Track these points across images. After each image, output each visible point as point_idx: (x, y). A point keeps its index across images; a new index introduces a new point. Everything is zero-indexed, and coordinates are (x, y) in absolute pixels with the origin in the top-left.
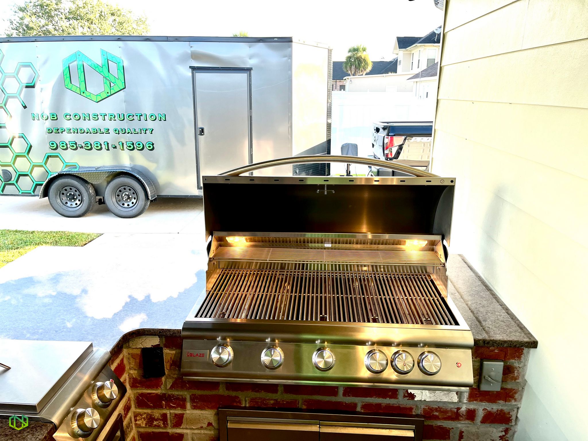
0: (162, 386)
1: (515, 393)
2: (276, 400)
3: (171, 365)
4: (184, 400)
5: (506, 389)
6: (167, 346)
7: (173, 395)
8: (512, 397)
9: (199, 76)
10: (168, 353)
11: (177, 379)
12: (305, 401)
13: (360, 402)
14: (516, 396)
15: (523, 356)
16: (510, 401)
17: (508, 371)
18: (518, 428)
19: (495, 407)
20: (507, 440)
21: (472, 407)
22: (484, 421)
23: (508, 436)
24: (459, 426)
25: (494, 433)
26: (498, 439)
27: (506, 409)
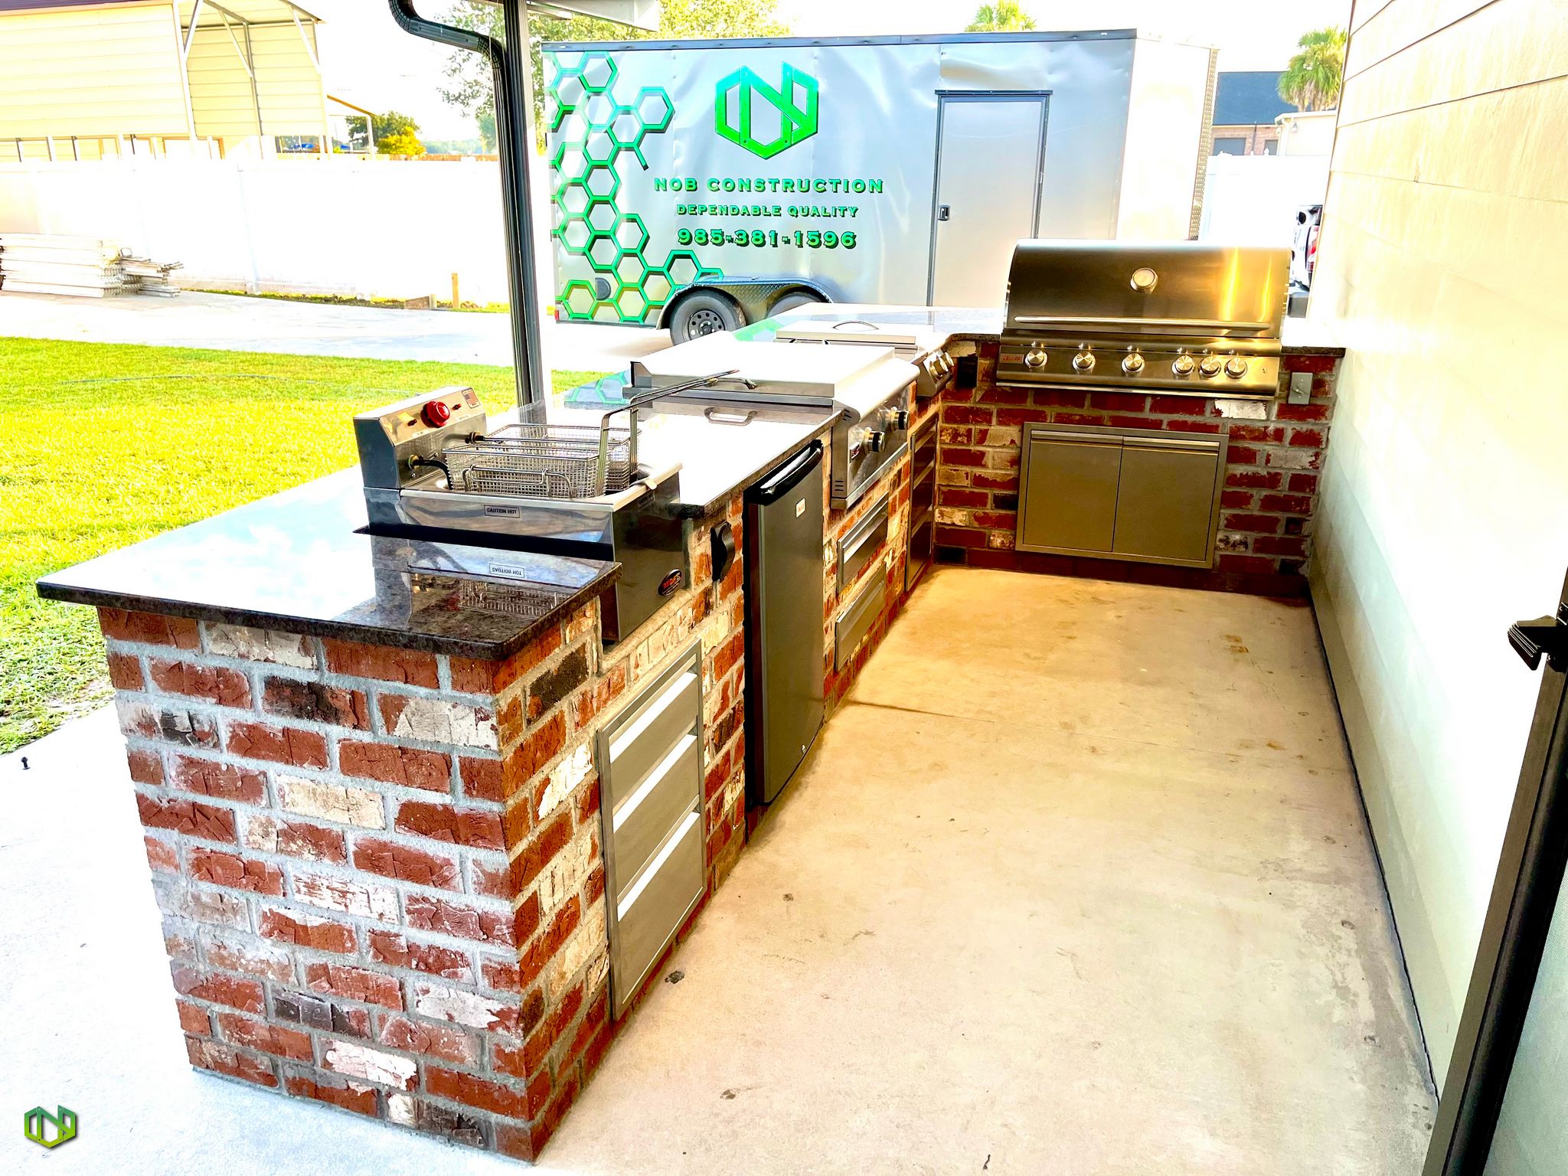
0: (972, 399)
1: (1326, 410)
2: (1082, 415)
3: (983, 376)
4: (990, 414)
5: (1316, 405)
6: (983, 356)
7: (981, 409)
8: (1323, 414)
9: (952, 108)
10: (983, 363)
11: (986, 392)
12: (1111, 418)
13: (1166, 418)
14: (1327, 414)
15: (1334, 368)
16: (1320, 419)
17: (1318, 386)
18: (1329, 452)
19: (1304, 427)
20: (1317, 468)
21: (1280, 426)
22: (1293, 442)
23: (1318, 461)
24: (1267, 447)
25: (1303, 458)
26: (1307, 466)
27: (1316, 429)
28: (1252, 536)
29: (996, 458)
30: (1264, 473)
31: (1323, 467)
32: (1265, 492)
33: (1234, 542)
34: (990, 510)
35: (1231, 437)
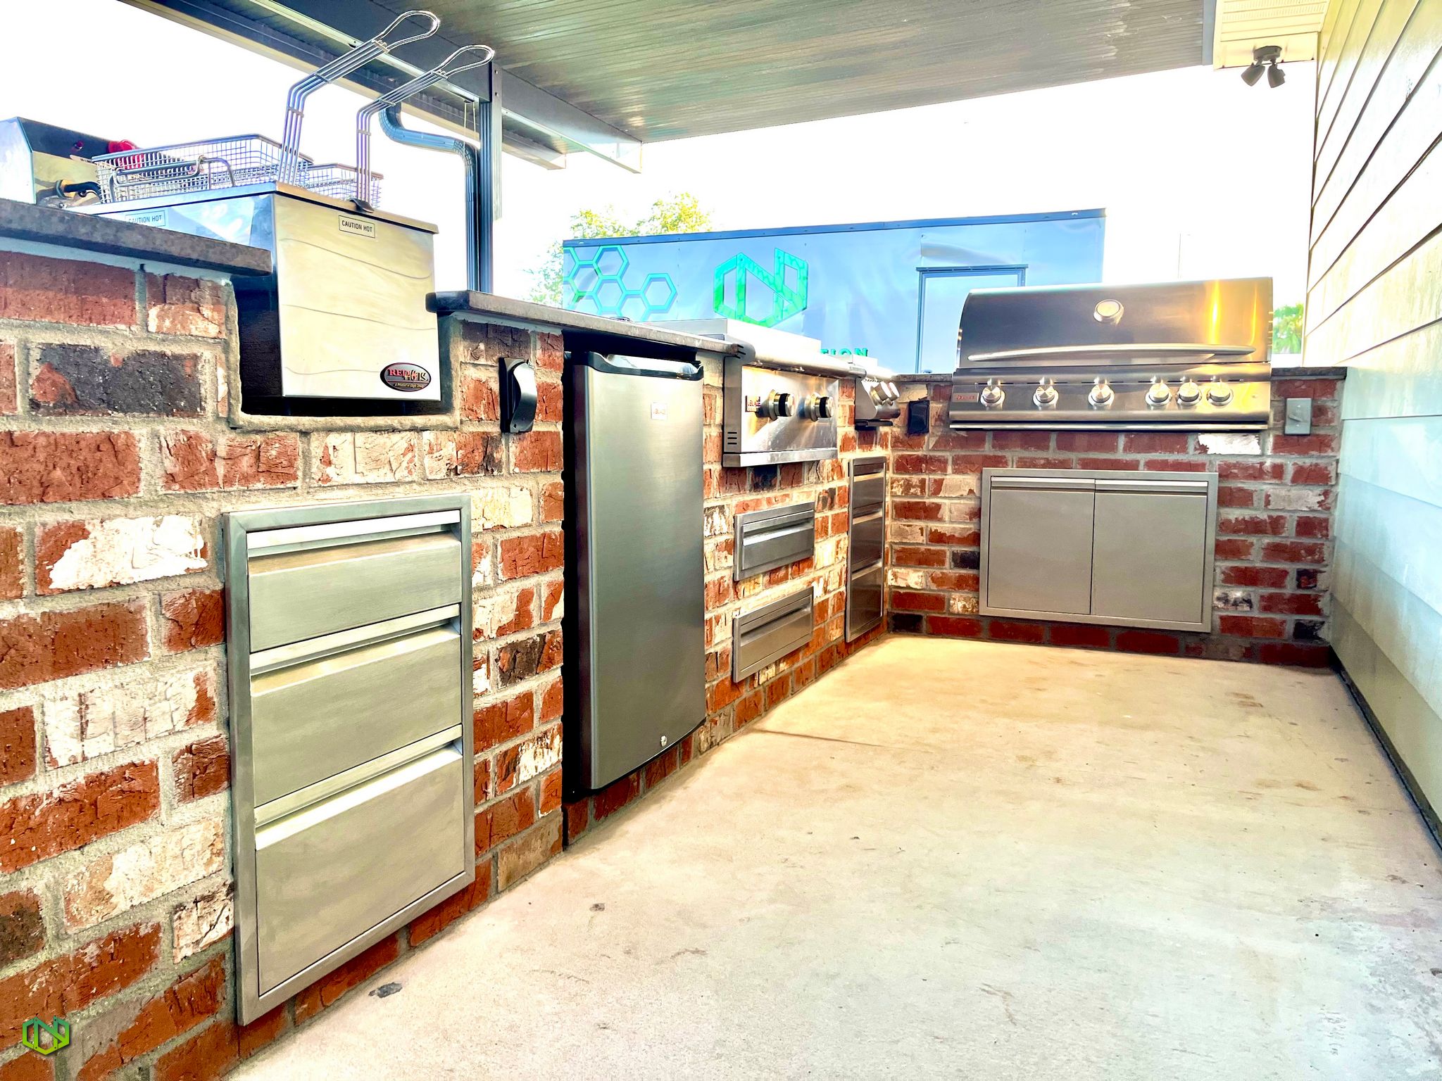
1: (1332, 440)
2: (1047, 459)
3: (936, 420)
4: (946, 462)
5: (1319, 435)
6: (933, 399)
7: (935, 456)
8: (1329, 446)
9: (931, 282)
10: (935, 407)
11: (940, 437)
12: (1080, 459)
13: (1143, 458)
14: (1333, 445)
15: (1336, 392)
16: (1326, 452)
18: (1340, 489)
19: (1307, 461)
20: (1328, 509)
21: (1278, 461)
22: (1295, 480)
23: (1329, 501)
24: (1265, 487)
25: (1310, 497)
26: (1316, 507)
27: (1322, 462)
28: (1256, 593)
29: (953, 510)
30: (1263, 516)
31: (1335, 507)
32: (1267, 540)
33: (1235, 601)
34: (950, 570)
35: (1220, 476)
